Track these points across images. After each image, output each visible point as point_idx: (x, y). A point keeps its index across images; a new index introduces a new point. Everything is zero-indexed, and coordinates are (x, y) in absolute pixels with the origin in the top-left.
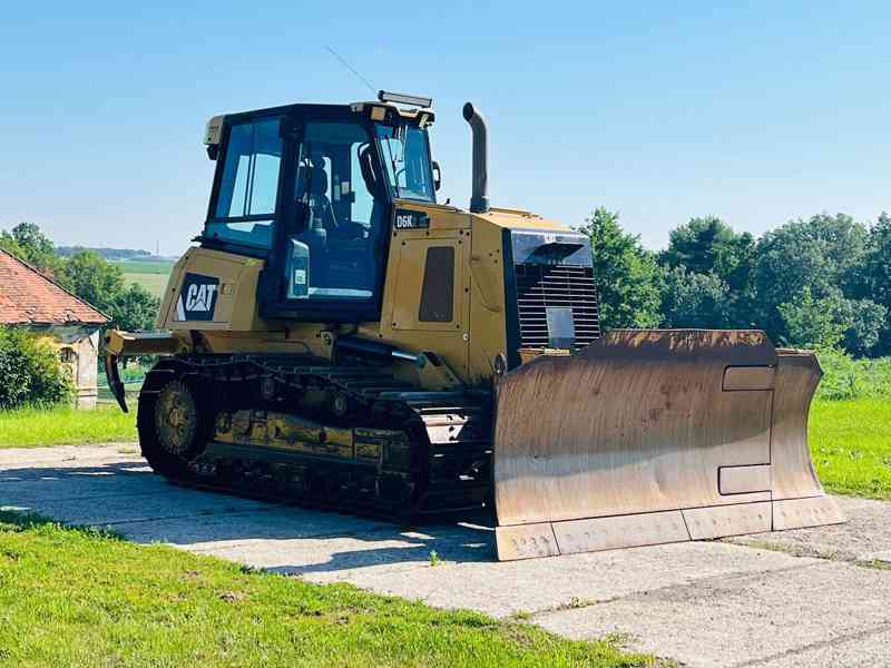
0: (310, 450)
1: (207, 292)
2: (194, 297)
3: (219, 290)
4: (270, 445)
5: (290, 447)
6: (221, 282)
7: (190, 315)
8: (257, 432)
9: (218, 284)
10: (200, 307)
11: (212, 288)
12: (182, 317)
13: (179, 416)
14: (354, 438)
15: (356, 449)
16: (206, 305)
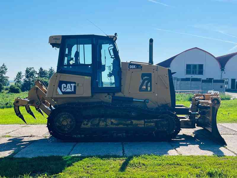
0: (126, 126)
1: (71, 86)
2: (65, 87)
3: (76, 85)
4: (108, 127)
6: (77, 83)
8: (102, 124)
10: (69, 90)
12: (61, 93)
13: (67, 122)
14: (145, 122)
15: (145, 125)
16: (71, 90)
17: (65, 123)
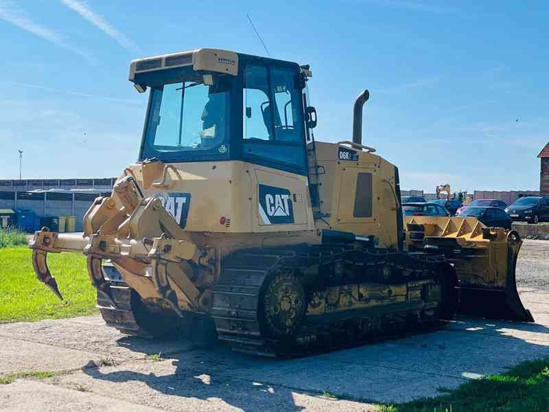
0: (380, 303)
1: (283, 200)
2: (273, 205)
3: (292, 199)
4: (353, 307)
5: (366, 305)
6: (292, 194)
7: (275, 220)
8: (344, 300)
9: (289, 195)
10: (280, 213)
11: (285, 197)
12: (267, 222)
13: (290, 302)
14: (408, 289)
15: (409, 295)
16: (285, 211)
17: (285, 306)
